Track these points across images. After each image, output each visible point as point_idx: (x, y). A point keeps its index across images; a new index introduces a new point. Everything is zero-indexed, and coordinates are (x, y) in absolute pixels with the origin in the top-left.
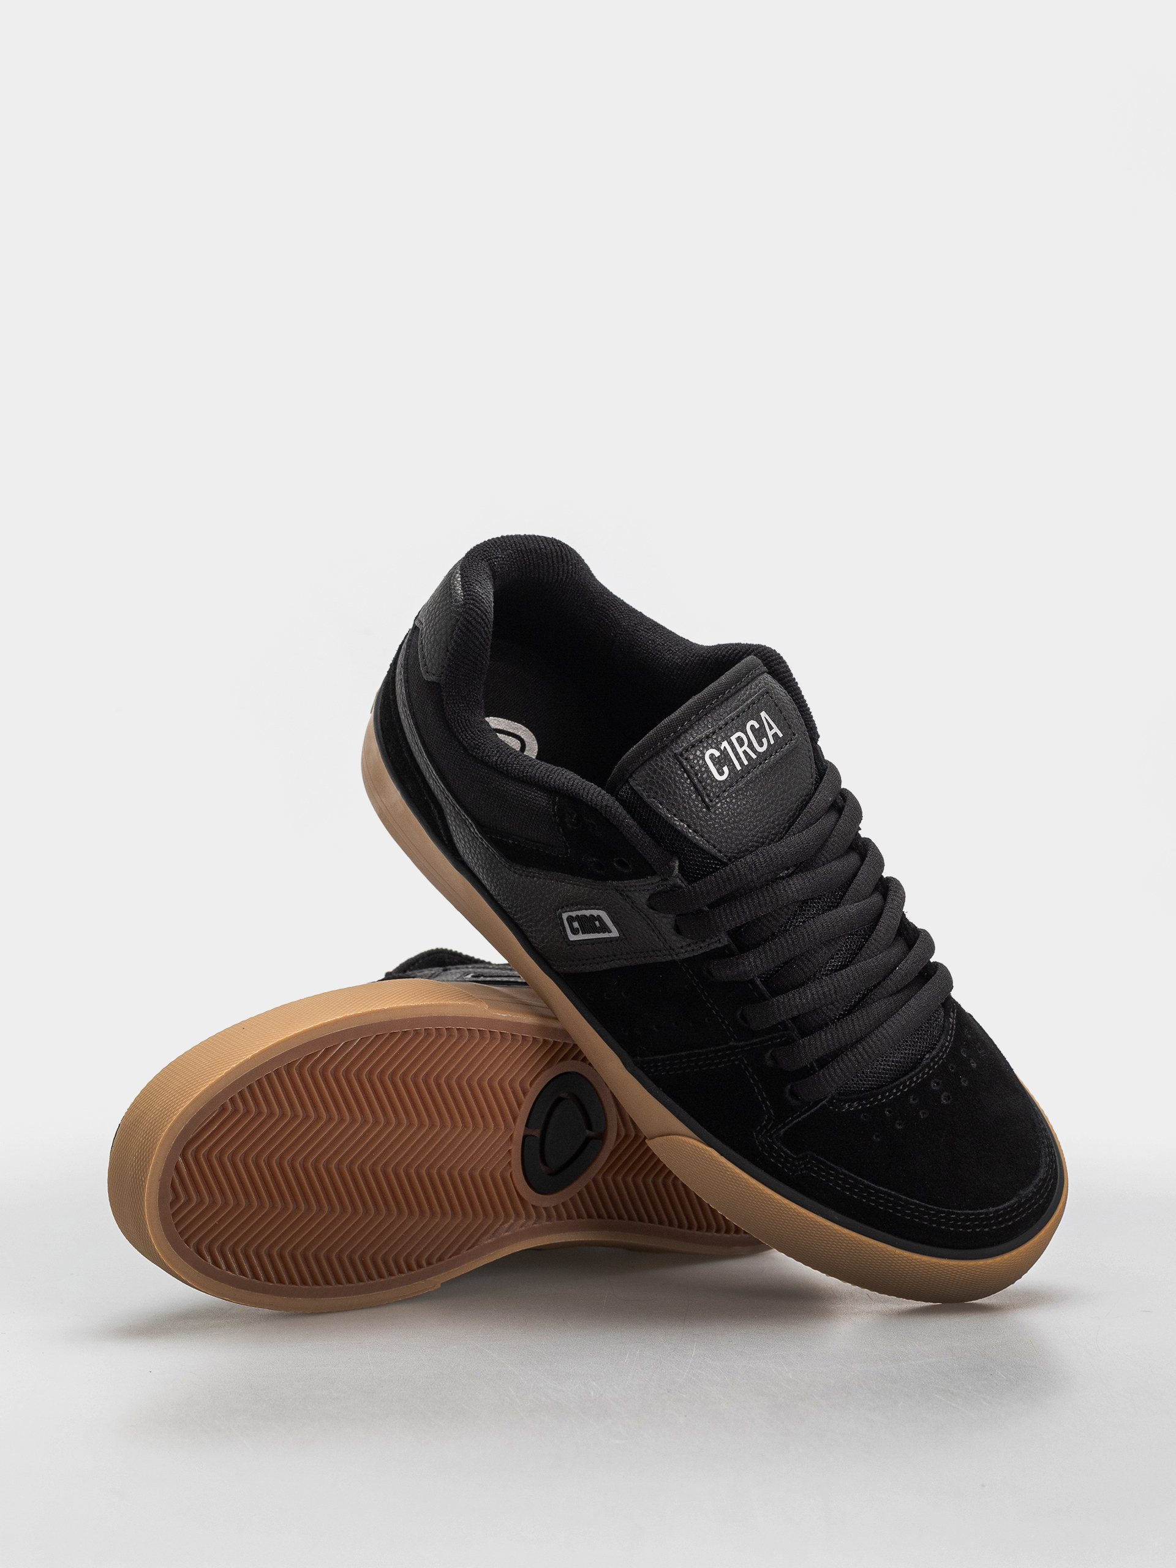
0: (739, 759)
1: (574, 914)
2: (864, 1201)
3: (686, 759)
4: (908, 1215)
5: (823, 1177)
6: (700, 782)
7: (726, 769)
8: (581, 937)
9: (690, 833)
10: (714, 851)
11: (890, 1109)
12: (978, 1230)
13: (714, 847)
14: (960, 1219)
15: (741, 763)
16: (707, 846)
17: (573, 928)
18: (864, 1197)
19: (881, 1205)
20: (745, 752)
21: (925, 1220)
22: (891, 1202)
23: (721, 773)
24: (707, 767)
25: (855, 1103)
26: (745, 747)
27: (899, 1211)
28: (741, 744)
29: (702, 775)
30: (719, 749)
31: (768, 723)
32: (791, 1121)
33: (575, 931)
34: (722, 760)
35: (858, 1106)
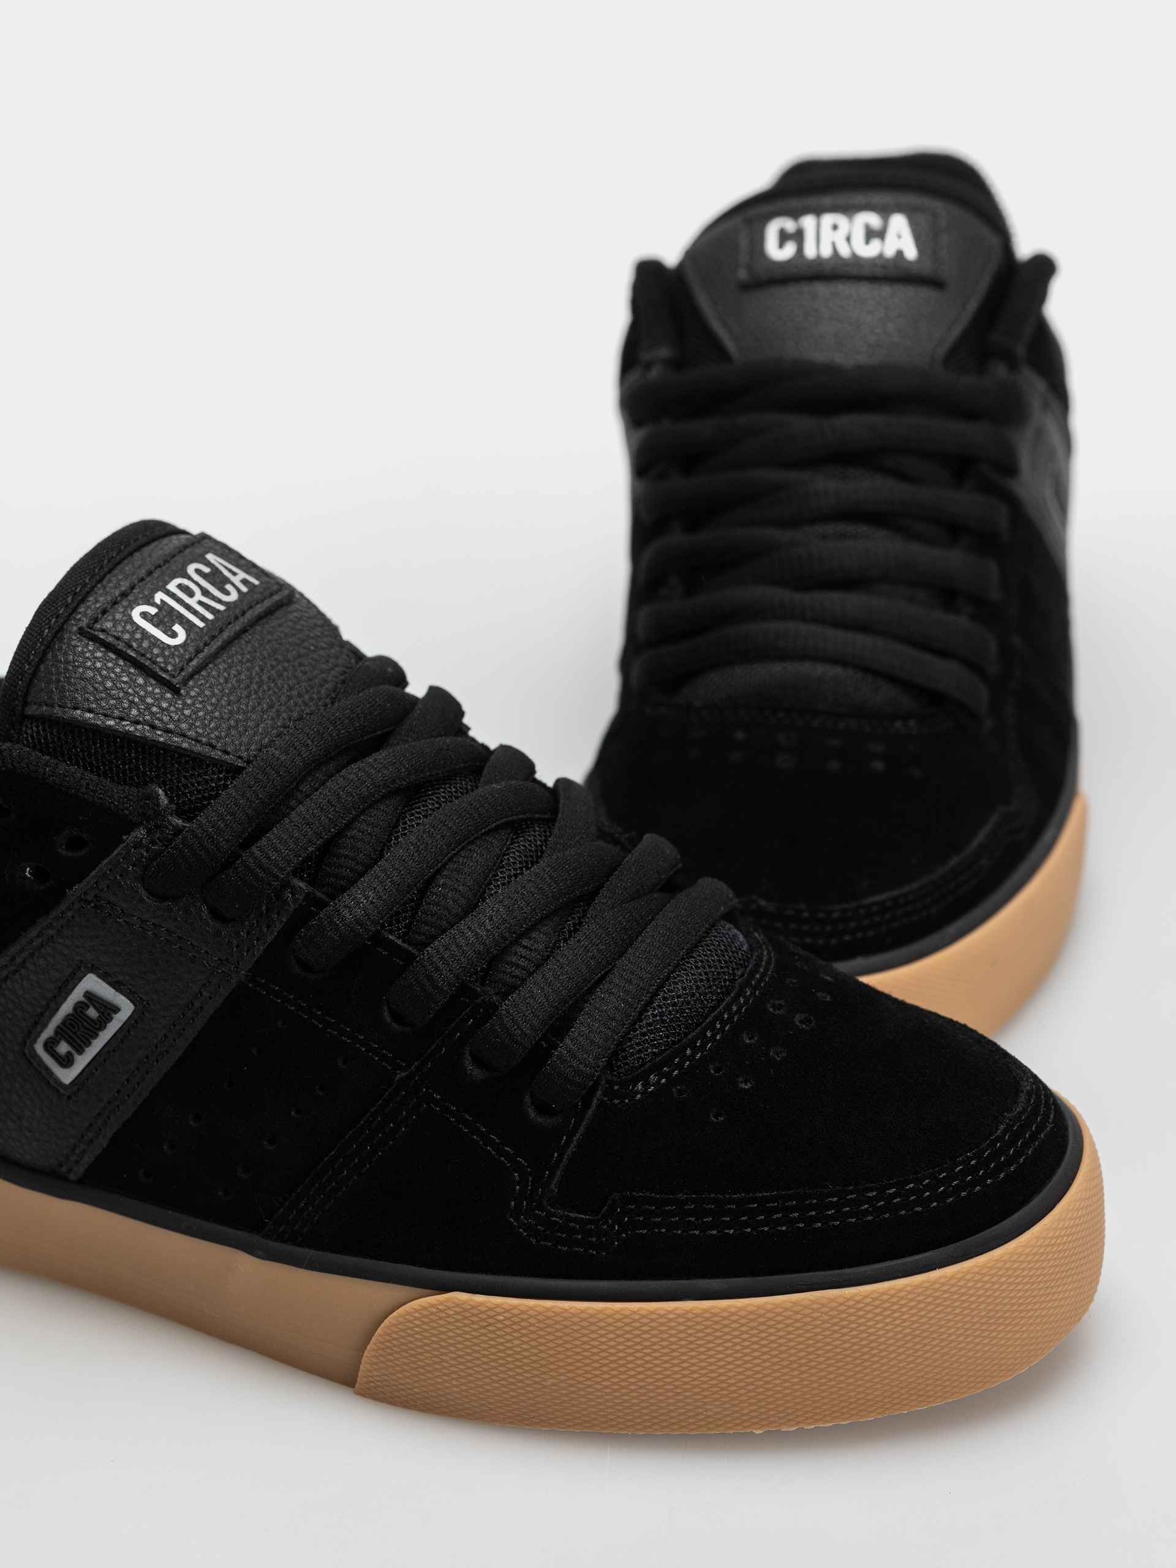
0: (195, 613)
1: (48, 1032)
2: (749, 1230)
3: (103, 631)
4: (833, 1218)
5: (659, 1225)
6: (143, 655)
7: (177, 628)
8: (82, 1062)
9: (160, 736)
10: (216, 754)
11: (717, 1064)
12: (963, 1194)
13: (213, 747)
14: (924, 1186)
15: (203, 619)
16: (198, 748)
17: (61, 1057)
18: (746, 1224)
19: (779, 1222)
20: (200, 603)
21: (867, 1212)
22: (793, 1209)
23: (174, 635)
24: (144, 633)
25: (652, 1077)
26: (199, 596)
27: (815, 1220)
28: (191, 594)
29: (140, 646)
30: (154, 605)
31: (226, 568)
32: (561, 1156)
33: (66, 1062)
34: (166, 618)
35: (659, 1080)
